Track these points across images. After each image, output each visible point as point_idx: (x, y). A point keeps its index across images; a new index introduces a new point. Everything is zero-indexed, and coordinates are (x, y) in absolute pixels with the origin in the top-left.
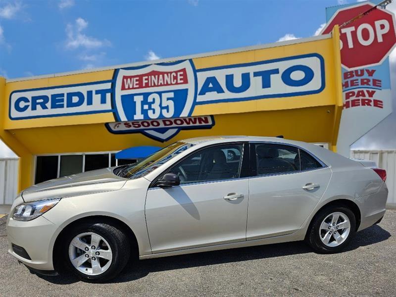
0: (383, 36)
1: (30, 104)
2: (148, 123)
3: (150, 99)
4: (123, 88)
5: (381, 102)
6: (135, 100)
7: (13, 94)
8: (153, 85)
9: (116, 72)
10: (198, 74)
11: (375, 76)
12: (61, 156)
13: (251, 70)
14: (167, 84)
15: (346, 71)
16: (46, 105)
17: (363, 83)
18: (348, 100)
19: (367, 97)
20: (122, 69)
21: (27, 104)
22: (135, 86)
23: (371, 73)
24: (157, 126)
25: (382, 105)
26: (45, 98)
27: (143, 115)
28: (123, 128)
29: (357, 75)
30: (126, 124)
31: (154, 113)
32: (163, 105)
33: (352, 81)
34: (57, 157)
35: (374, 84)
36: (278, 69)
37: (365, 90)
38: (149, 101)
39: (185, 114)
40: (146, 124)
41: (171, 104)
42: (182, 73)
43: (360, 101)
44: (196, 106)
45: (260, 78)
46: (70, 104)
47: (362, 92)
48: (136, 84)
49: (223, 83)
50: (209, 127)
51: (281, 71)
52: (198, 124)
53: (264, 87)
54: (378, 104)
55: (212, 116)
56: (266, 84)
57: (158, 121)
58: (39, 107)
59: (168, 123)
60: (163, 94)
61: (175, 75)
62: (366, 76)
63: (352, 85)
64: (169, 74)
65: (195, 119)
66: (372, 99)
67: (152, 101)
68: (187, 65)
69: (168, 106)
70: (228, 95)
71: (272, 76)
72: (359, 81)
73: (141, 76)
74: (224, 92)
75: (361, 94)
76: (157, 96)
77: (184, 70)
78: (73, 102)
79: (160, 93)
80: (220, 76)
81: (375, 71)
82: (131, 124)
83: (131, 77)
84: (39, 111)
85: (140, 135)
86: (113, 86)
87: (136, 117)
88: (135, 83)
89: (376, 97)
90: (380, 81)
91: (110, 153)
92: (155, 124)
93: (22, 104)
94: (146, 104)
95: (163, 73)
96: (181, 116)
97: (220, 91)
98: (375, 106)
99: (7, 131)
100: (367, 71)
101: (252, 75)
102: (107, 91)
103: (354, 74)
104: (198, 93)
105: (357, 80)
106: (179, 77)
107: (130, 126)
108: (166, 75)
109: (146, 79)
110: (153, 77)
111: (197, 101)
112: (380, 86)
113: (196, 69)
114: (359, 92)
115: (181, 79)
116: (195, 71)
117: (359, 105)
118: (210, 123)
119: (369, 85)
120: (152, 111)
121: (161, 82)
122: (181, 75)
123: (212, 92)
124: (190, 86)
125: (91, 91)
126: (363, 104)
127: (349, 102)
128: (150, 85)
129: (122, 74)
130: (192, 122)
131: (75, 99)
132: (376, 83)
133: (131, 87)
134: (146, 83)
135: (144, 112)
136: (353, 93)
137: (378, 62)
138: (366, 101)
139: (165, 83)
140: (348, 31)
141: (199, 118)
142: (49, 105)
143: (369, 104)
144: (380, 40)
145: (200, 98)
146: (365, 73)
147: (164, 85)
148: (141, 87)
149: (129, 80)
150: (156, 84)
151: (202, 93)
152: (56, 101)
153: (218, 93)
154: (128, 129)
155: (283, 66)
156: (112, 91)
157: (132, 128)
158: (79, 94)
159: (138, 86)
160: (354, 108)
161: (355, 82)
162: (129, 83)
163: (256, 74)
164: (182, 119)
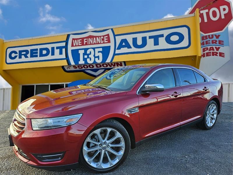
0: (225, 15)
1: (18, 55)
2: (87, 66)
3: (88, 52)
4: (72, 46)
5: (224, 54)
6: (79, 53)
7: (8, 49)
8: (90, 44)
9: (68, 36)
10: (116, 37)
11: (220, 38)
12: (36, 86)
13: (147, 35)
14: (98, 43)
15: (203, 36)
17: (213, 42)
18: (204, 53)
19: (215, 51)
20: (71, 34)
21: (16, 55)
22: (79, 44)
23: (218, 37)
24: (92, 68)
25: (224, 55)
26: (27, 52)
27: (84, 62)
28: (72, 69)
29: (210, 38)
30: (74, 67)
31: (90, 60)
32: (96, 56)
33: (207, 42)
34: (34, 86)
35: (220, 43)
36: (163, 34)
37: (214, 47)
39: (108, 60)
40: (86, 67)
41: (100, 55)
42: (107, 37)
43: (211, 53)
44: (115, 56)
47: (213, 48)
48: (80, 43)
49: (131, 43)
51: (165, 36)
52: (116, 66)
53: (155, 45)
54: (221, 55)
55: (124, 62)
56: (156, 43)
57: (93, 64)
58: (23, 56)
59: (99, 66)
60: (96, 49)
61: (103, 38)
62: (215, 38)
63: (206, 44)
64: (99, 38)
65: (115, 64)
66: (218, 52)
67: (89, 53)
68: (110, 32)
69: (99, 56)
70: (134, 49)
71: (160, 38)
72: (211, 41)
73: (83, 39)
74: (131, 48)
75: (212, 49)
76: (92, 50)
77: (108, 35)
79: (94, 49)
80: (129, 39)
81: (220, 35)
82: (77, 67)
83: (77, 39)
84: (23, 59)
85: (82, 73)
86: (67, 44)
87: (80, 63)
88: (80, 42)
89: (220, 51)
90: (223, 41)
91: (65, 84)
92: (91, 66)
93: (13, 55)
94: (86, 55)
95: (96, 37)
96: (106, 62)
97: (129, 47)
98: (220, 56)
99: (4, 71)
100: (216, 35)
101: (148, 38)
102: (63, 47)
103: (208, 37)
104: (116, 48)
106: (105, 39)
107: (77, 68)
108: (97, 38)
109: (86, 40)
110: (90, 39)
111: (116, 53)
112: (223, 45)
113: (115, 34)
114: (210, 48)
115: (106, 40)
116: (115, 36)
117: (211, 55)
119: (217, 44)
122: (106, 38)
123: (125, 48)
124: (112, 45)
126: (213, 55)
127: (205, 53)
128: (88, 44)
129: (71, 37)
130: (113, 65)
131: (44, 52)
132: (221, 42)
133: (77, 45)
134: (86, 43)
135: (85, 60)
136: (207, 49)
137: (222, 30)
138: (215, 53)
139: (97, 43)
140: (204, 12)
141: (117, 63)
142: (29, 55)
143: (216, 55)
144: (223, 17)
146: (214, 36)
147: (97, 44)
148: (83, 45)
149: (76, 41)
150: (92, 43)
151: (119, 48)
152: (33, 53)
153: (128, 48)
154: (75, 69)
155: (166, 33)
156: (66, 47)
157: (78, 69)
158: (47, 49)
159: (81, 44)
160: (208, 57)
161: (208, 42)
162: (76, 42)
163: (150, 37)
164: (107, 64)
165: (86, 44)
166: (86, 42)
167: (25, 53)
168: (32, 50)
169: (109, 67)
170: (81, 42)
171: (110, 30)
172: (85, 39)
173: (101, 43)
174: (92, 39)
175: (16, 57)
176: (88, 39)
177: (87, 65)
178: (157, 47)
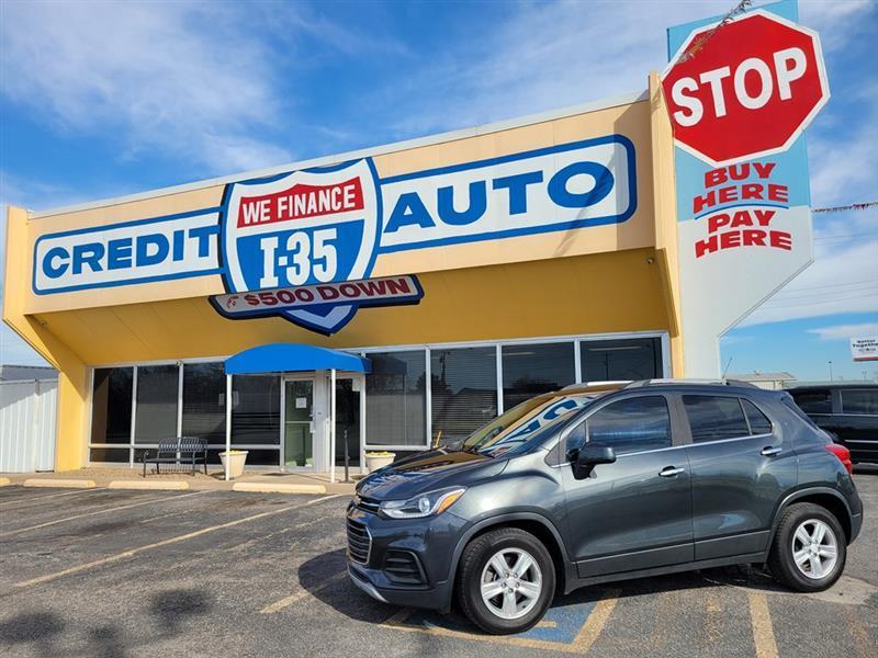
0: (792, 84)
1: (70, 261)
2: (289, 294)
4: (241, 223)
5: (788, 236)
6: (262, 247)
7: (42, 242)
8: (296, 214)
9: (228, 188)
10: (383, 188)
11: (775, 178)
12: (138, 368)
14: (325, 212)
15: (710, 170)
16: (99, 262)
17: (746, 193)
18: (713, 234)
19: (756, 225)
20: (238, 182)
21: (65, 261)
22: (263, 218)
23: (765, 171)
25: (790, 243)
26: (97, 248)
27: (277, 279)
28: (243, 306)
29: (734, 176)
30: (248, 297)
31: (298, 272)
32: (315, 257)
33: (723, 192)
34: (132, 368)
35: (773, 196)
36: (541, 172)
37: (751, 210)
38: (289, 248)
41: (331, 253)
42: (352, 187)
43: (741, 236)
44: (379, 256)
45: (506, 191)
46: (144, 260)
47: (746, 214)
48: (266, 214)
49: (431, 206)
50: (414, 301)
51: (547, 178)
52: (389, 294)
53: (513, 211)
54: (778, 239)
55: (414, 277)
56: (518, 205)
57: (308, 288)
58: (85, 266)
59: (329, 293)
61: (339, 192)
63: (722, 201)
64: (328, 191)
65: (381, 283)
66: (767, 230)
67: (295, 248)
68: (361, 171)
69: (325, 257)
70: (442, 230)
71: (529, 187)
72: (739, 190)
73: (274, 197)
74: (434, 225)
75: (742, 219)
76: (303, 238)
77: (356, 181)
78: (148, 254)
80: (428, 191)
81: (773, 165)
82: (257, 298)
83: (255, 200)
84: (87, 274)
85: (279, 318)
86: (223, 219)
87: (264, 283)
88: (264, 211)
89: (775, 225)
90: (785, 188)
92: (304, 296)
93: (56, 263)
94: (284, 255)
96: (349, 279)
97: (427, 222)
98: (773, 244)
99: (31, 317)
100: (757, 166)
101: (489, 185)
102: (210, 230)
104: (384, 228)
105: (735, 188)
106: (347, 197)
107: (258, 302)
108: (321, 193)
109: (283, 203)
110: (297, 197)
111: (382, 245)
112: (786, 200)
113: (381, 176)
114: (738, 215)
115: (350, 201)
116: (378, 182)
117: (738, 244)
118: (414, 292)
119: (762, 198)
120: (294, 268)
121: (313, 206)
122: (350, 192)
123: (411, 226)
124: (368, 215)
125: (183, 232)
126: (748, 242)
127: (716, 237)
128: (291, 215)
129: (239, 192)
131: (152, 249)
132: (777, 193)
133: (256, 220)
134: (283, 211)
135: (280, 272)
136: (726, 218)
137: (780, 144)
139: (321, 210)
140: (714, 77)
141: (387, 282)
142: (104, 262)
143: (759, 242)
145: (388, 239)
146: (753, 170)
147: (319, 214)
148: (274, 218)
149: (252, 204)
150: (304, 213)
151: (392, 227)
152: (118, 254)
153: (422, 226)
154: (254, 308)
155: (551, 166)
156: (220, 230)
157: (262, 306)
158: (160, 239)
159: (268, 218)
160: (728, 250)
161: (728, 192)
162: (251, 213)
163: (498, 184)
164: (355, 284)
165: (286, 216)
166: (285, 207)
167: (91, 254)
168: (113, 244)
169: (363, 296)
170: (268, 210)
171: (364, 164)
172: (281, 200)
173: (332, 211)
174: (304, 195)
175: (64, 268)
176: (291, 197)
177: (288, 290)
178: (520, 221)
